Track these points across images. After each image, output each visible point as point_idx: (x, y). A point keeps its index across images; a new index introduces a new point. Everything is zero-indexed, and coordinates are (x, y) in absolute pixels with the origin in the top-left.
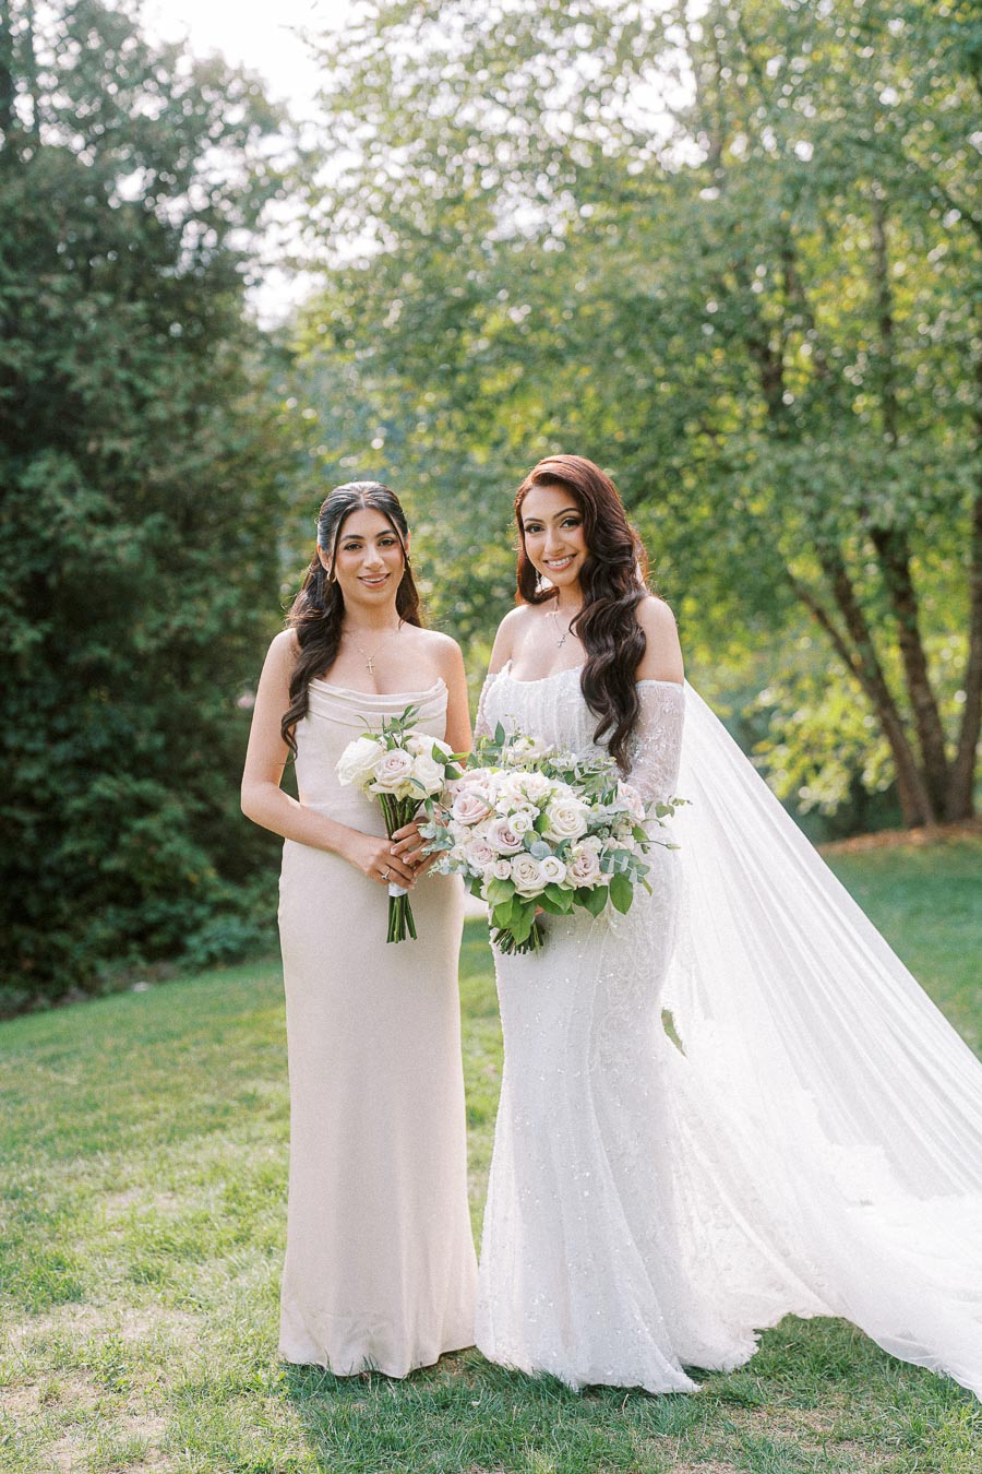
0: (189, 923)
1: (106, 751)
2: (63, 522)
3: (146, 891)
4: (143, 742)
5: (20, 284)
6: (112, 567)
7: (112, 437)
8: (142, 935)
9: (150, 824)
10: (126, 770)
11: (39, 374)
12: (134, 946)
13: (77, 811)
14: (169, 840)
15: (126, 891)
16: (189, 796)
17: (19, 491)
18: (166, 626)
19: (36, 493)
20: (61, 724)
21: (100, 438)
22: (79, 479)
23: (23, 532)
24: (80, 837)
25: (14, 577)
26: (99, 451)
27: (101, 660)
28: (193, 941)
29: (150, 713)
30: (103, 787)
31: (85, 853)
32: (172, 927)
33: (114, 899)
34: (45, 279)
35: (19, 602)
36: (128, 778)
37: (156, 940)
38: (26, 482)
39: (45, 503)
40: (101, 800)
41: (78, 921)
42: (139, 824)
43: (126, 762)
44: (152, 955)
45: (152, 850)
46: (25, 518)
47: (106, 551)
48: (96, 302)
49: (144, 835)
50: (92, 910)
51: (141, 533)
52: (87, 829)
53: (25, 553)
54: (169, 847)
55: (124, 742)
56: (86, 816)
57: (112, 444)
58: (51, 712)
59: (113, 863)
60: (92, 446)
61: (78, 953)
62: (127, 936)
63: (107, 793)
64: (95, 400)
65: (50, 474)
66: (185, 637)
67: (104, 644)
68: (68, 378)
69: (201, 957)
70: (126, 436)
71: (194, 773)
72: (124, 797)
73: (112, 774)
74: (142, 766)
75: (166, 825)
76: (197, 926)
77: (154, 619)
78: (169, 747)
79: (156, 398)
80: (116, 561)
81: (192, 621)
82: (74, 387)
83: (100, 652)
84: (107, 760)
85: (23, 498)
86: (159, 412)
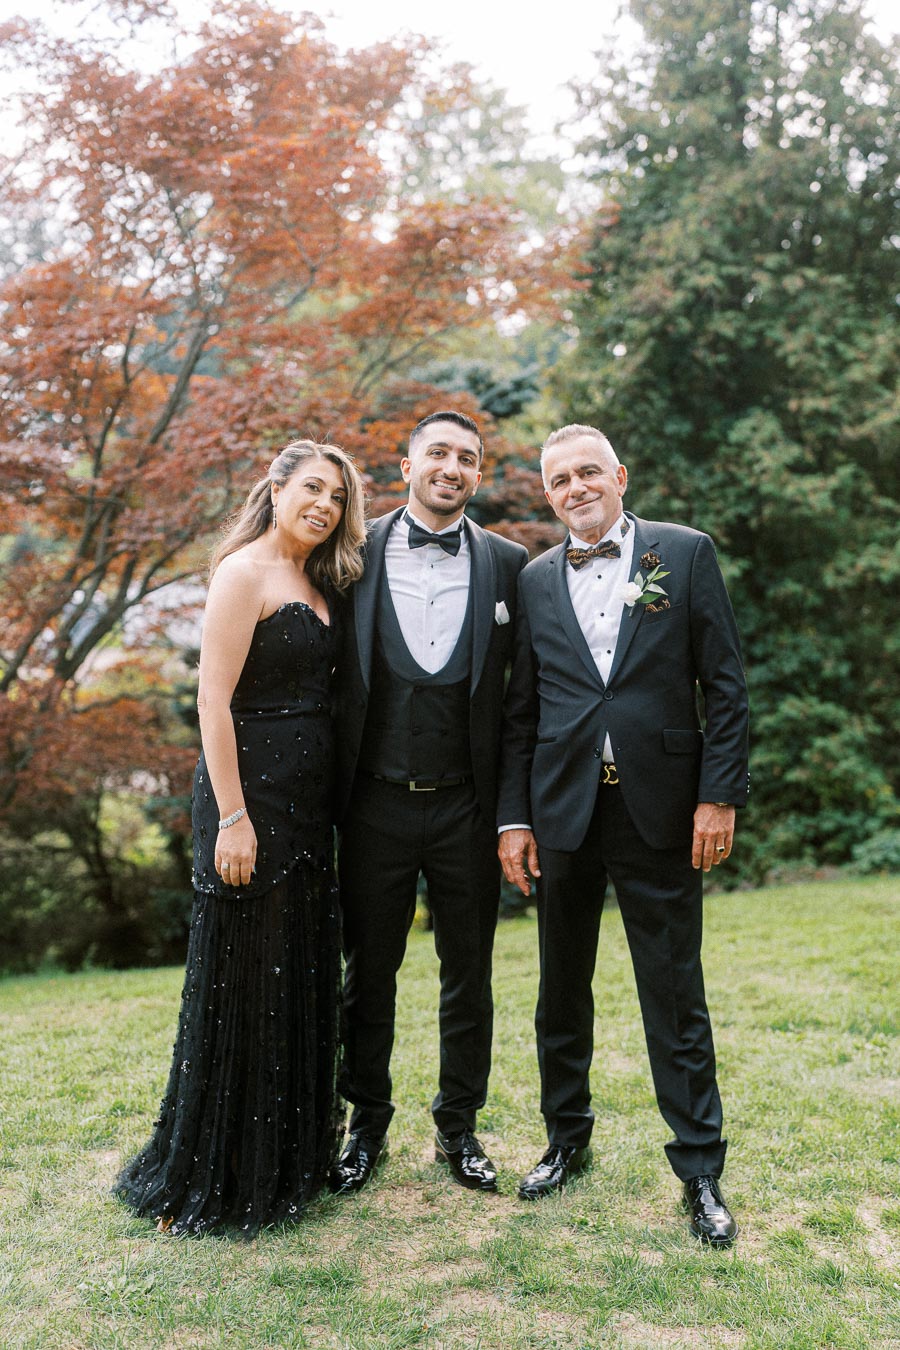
0: (860, 833)
1: (795, 675)
2: (763, 472)
3: (824, 801)
4: (829, 668)
5: (738, 264)
6: (805, 511)
7: (813, 396)
8: (818, 840)
9: (832, 743)
10: (812, 693)
11: (749, 342)
12: (809, 850)
13: (768, 727)
14: (846, 758)
15: (805, 801)
16: (869, 719)
17: (729, 445)
18: (853, 565)
19: (742, 446)
20: (758, 650)
21: (801, 397)
22: (779, 434)
23: (733, 480)
24: (770, 750)
25: (721, 520)
26: (799, 410)
27: (794, 594)
28: (859, 850)
29: (837, 643)
30: (790, 707)
31: (772, 764)
32: (845, 836)
33: (797, 807)
34: (758, 257)
35: (724, 541)
36: (813, 700)
37: (831, 846)
38: (734, 436)
39: (748, 456)
40: (789, 719)
41: (764, 825)
42: (819, 742)
43: (814, 686)
44: (821, 860)
45: (829, 765)
46: (733, 468)
47: (799, 498)
48: (803, 277)
49: (823, 751)
50: (775, 816)
51: (833, 482)
52: (776, 743)
53: (732, 498)
54: (844, 765)
55: (813, 668)
56: (775, 733)
57: (811, 403)
58: (751, 639)
59: (795, 775)
60: (793, 405)
61: (761, 850)
62: (804, 841)
63: (793, 713)
64: (799, 365)
65: (754, 429)
66: (870, 577)
67: (799, 580)
68: (777, 344)
69: (864, 865)
70: (826, 395)
71: (875, 699)
72: (809, 718)
73: (799, 695)
74: (829, 690)
75: (847, 744)
76: (868, 836)
77: (844, 559)
78: (855, 674)
79: (856, 360)
80: (810, 507)
81: (876, 563)
82: (780, 352)
83: (791, 587)
84: (797, 683)
85: (732, 451)
86: (856, 373)
